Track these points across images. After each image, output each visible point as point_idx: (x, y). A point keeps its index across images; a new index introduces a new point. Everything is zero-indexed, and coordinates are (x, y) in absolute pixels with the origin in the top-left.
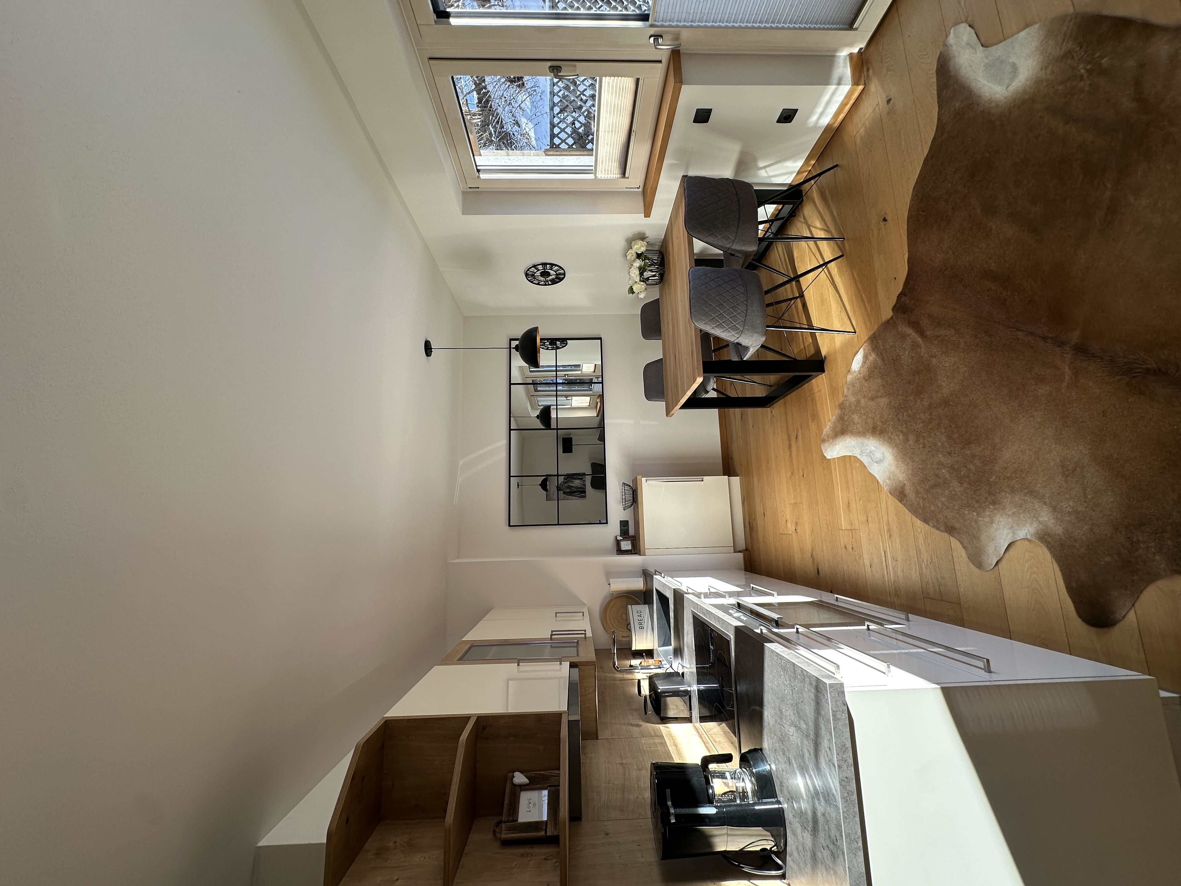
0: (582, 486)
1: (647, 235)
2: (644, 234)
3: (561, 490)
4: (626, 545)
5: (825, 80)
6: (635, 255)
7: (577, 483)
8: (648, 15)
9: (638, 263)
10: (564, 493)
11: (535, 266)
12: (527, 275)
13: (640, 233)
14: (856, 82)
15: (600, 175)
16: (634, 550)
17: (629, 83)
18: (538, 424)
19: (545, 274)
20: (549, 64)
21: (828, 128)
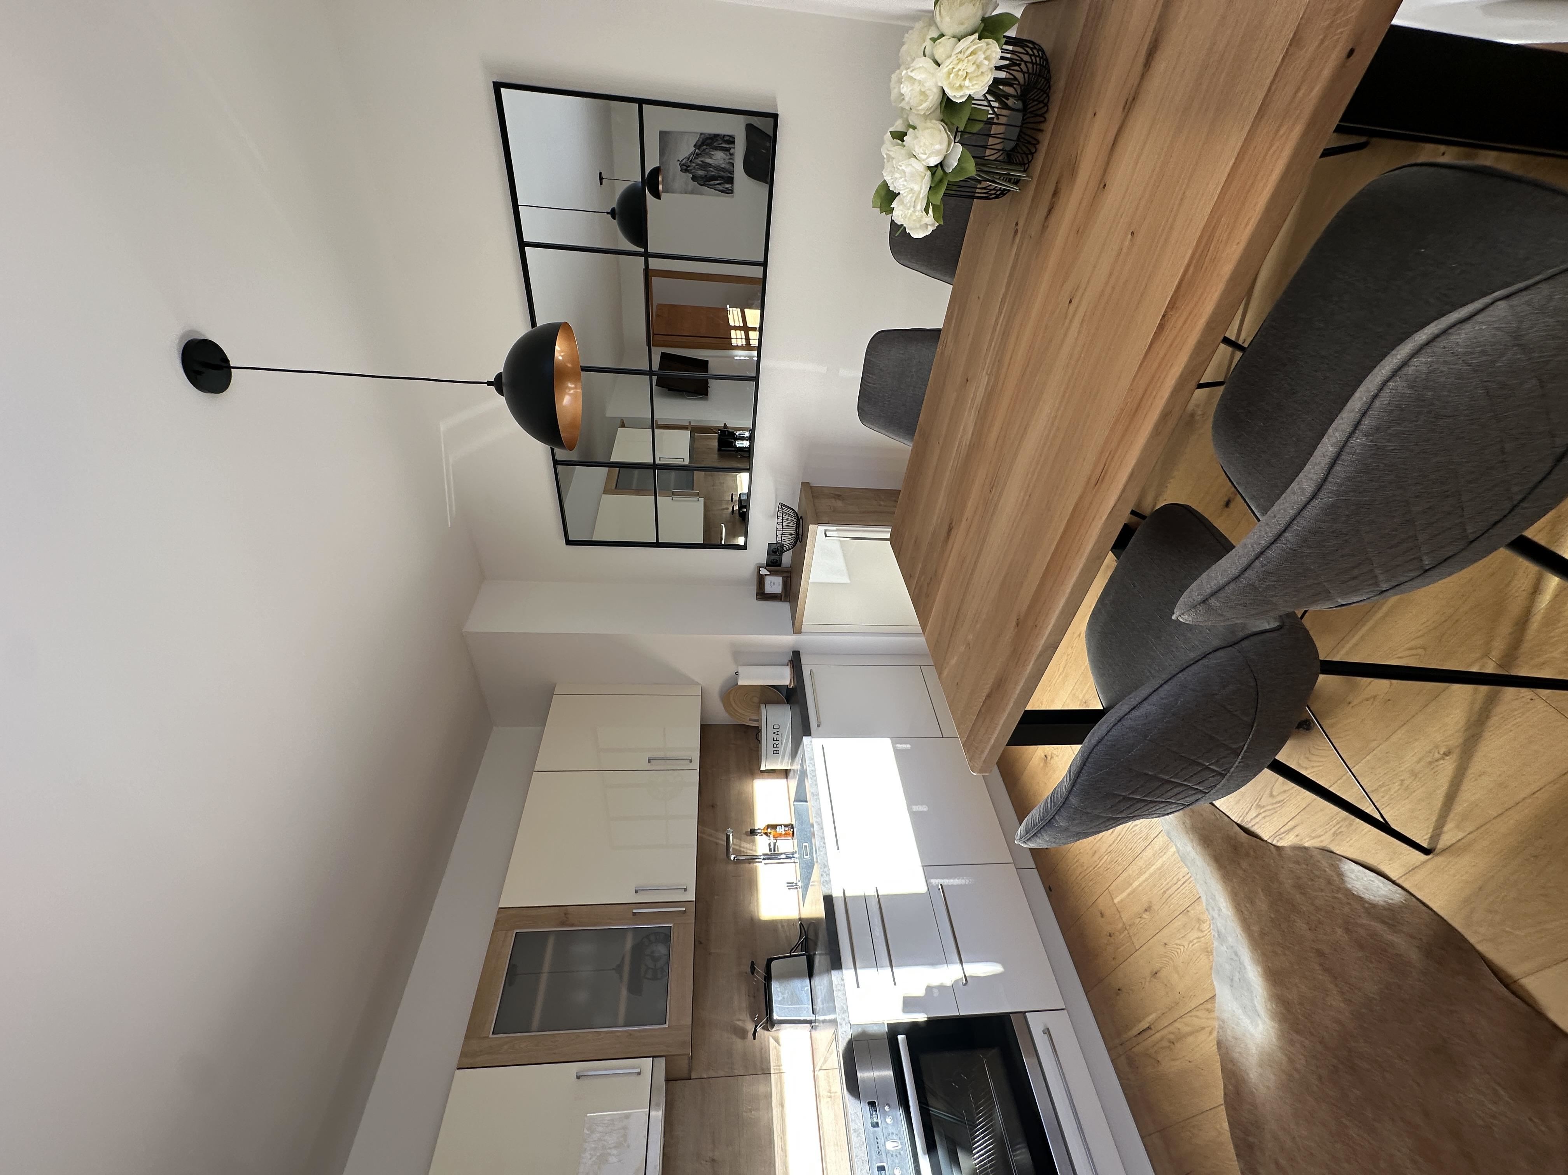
4: (774, 584)
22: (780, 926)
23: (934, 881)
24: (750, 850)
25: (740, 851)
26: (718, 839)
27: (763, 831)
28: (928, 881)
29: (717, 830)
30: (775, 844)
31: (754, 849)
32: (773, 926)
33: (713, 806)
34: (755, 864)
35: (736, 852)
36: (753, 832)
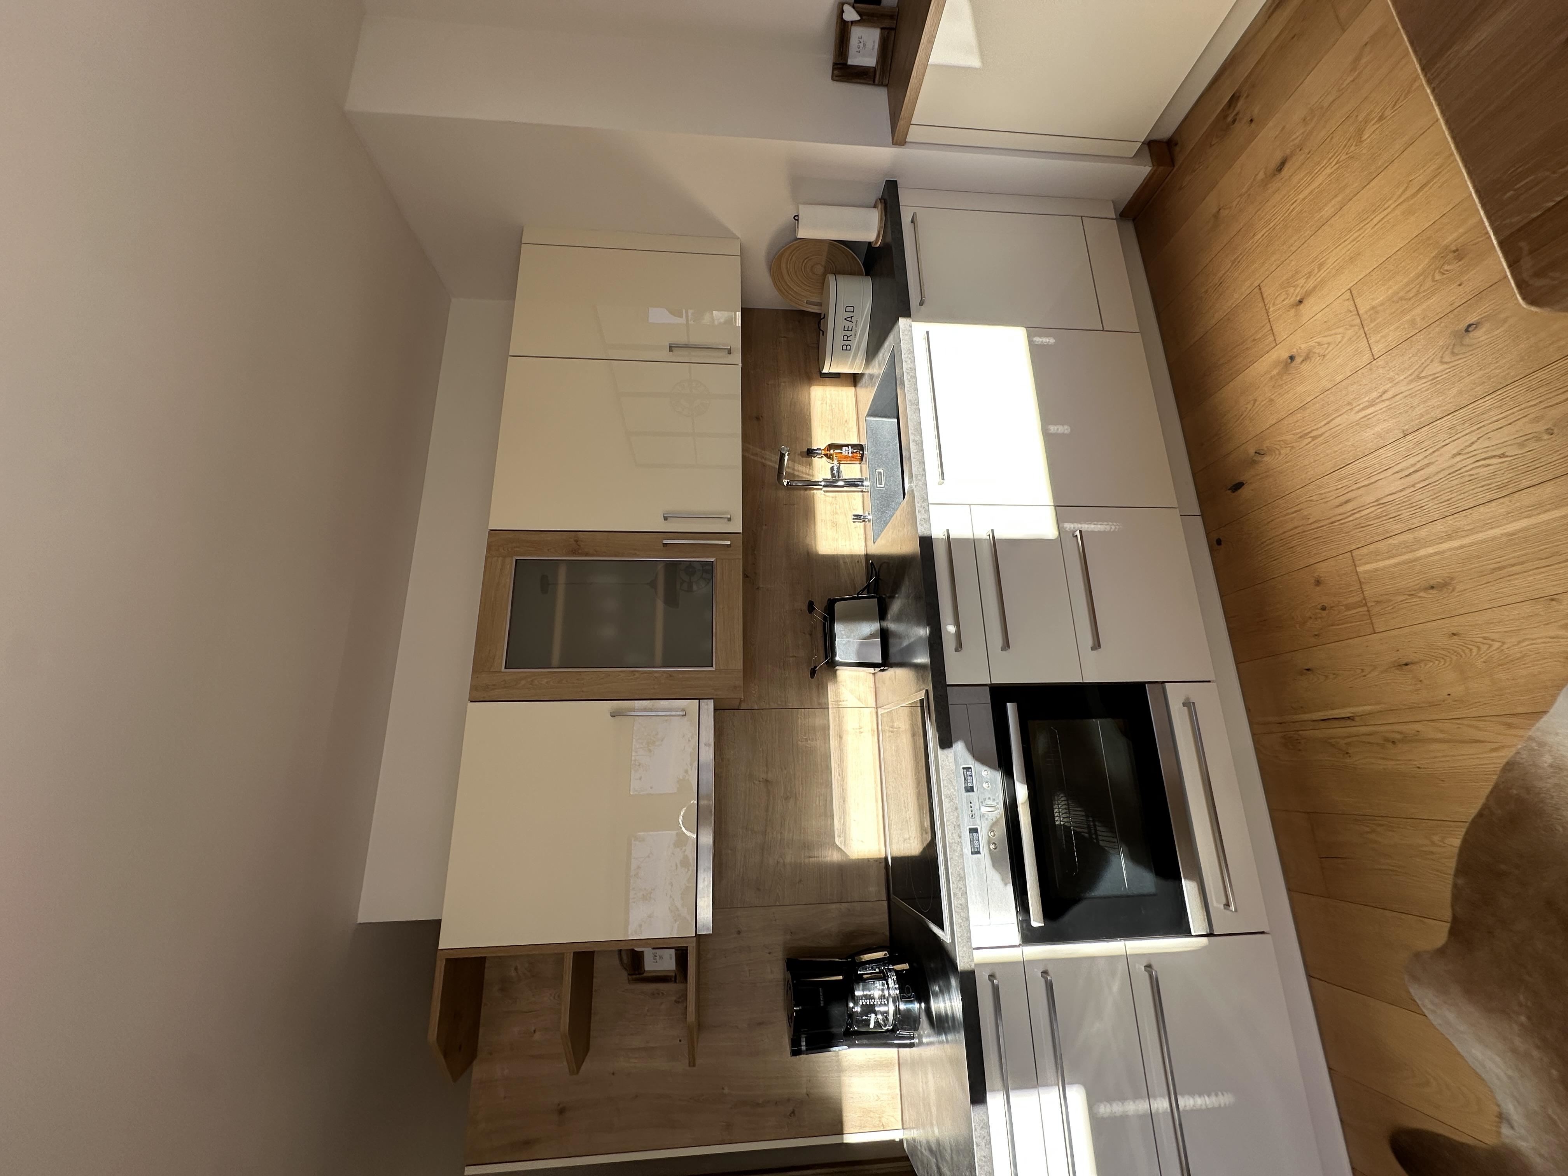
22: (841, 562)
23: (1068, 526)
24: (806, 474)
25: (794, 475)
26: (766, 459)
27: (823, 452)
28: (1061, 525)
29: (763, 449)
30: (839, 468)
31: (811, 473)
32: (833, 562)
33: (758, 418)
34: (812, 492)
35: (789, 475)
36: (810, 453)
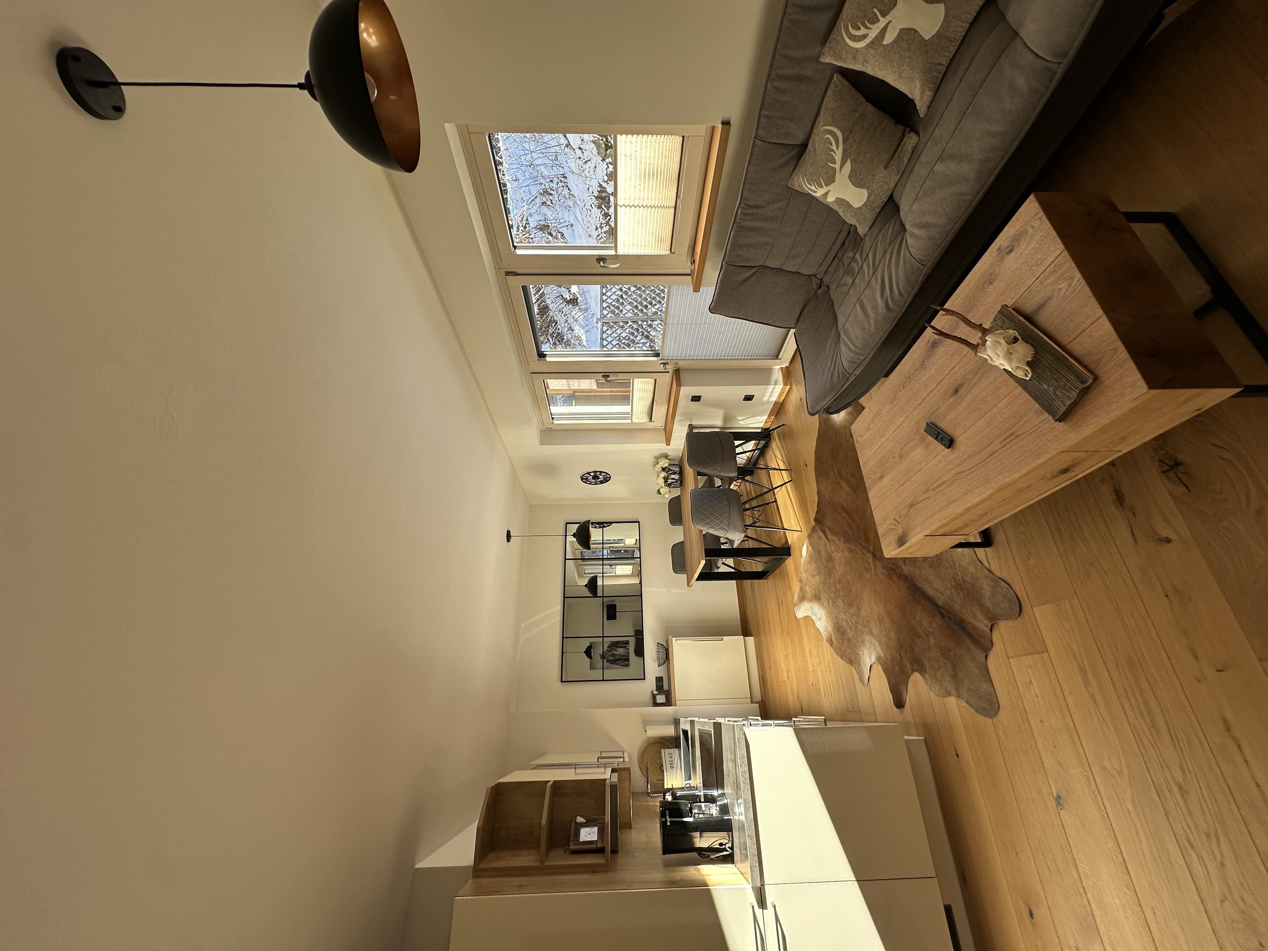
0: (625, 654)
1: (669, 454)
2: (667, 454)
3: (606, 658)
4: (661, 699)
5: (768, 383)
6: (661, 469)
7: (620, 651)
8: (659, 354)
9: (663, 474)
10: (607, 661)
11: (588, 473)
12: (582, 479)
13: (664, 454)
14: (785, 384)
15: (634, 420)
16: (668, 702)
17: (652, 381)
18: (586, 592)
19: (595, 477)
20: (602, 374)
21: (776, 403)
